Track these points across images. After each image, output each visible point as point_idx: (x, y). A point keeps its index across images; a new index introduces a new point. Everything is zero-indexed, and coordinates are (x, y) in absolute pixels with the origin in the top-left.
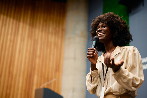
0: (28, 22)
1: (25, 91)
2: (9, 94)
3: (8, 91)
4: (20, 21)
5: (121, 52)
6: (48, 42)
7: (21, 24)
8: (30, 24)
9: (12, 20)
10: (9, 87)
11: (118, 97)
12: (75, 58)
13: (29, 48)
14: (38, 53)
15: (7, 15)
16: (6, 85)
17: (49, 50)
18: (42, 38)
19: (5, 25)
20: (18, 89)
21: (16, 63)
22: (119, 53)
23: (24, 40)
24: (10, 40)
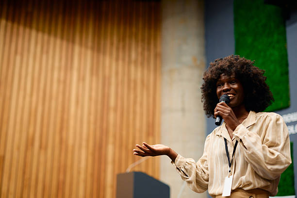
0: (90, 44)
1: (92, 175)
2: (64, 183)
3: (61, 177)
4: (73, 42)
5: (257, 122)
6: (129, 80)
7: (77, 48)
8: (93, 49)
9: (58, 41)
10: (63, 169)
11: (251, 196)
12: (183, 110)
13: (94, 94)
14: (112, 103)
15: (49, 33)
16: (56, 164)
17: (132, 96)
18: (117, 73)
19: (47, 52)
20: (79, 173)
21: (72, 123)
22: (254, 125)
23: (84, 80)
24: (59, 81)
